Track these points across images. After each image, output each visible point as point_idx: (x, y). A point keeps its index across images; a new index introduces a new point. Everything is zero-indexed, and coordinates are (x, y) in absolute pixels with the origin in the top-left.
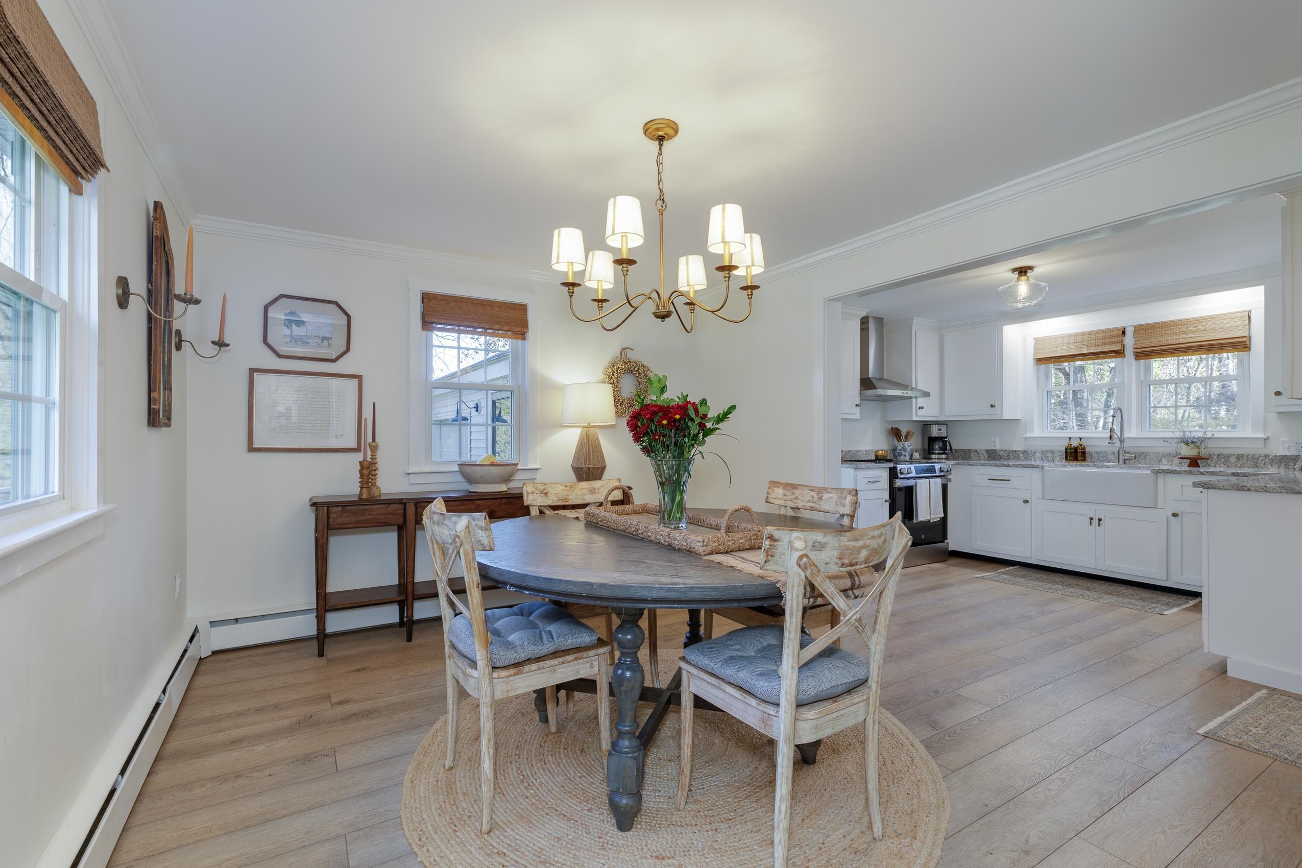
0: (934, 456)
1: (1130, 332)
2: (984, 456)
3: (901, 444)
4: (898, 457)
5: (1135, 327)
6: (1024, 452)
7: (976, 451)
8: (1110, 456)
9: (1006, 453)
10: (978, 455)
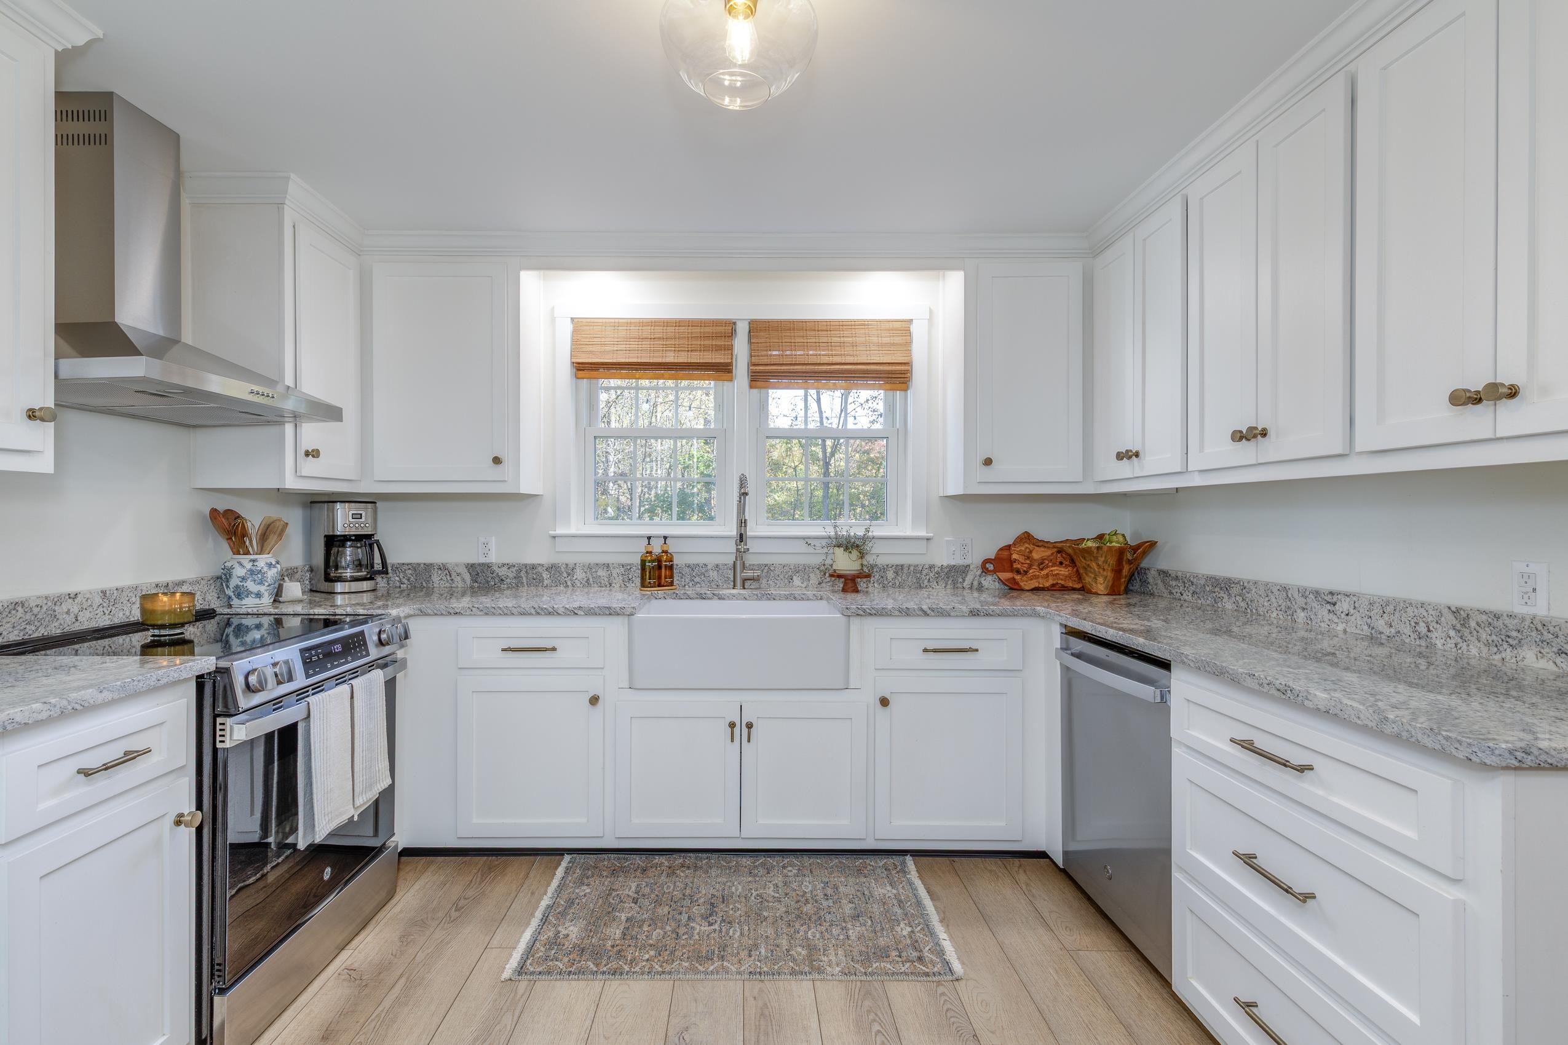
0: (339, 587)
1: (742, 330)
2: (463, 580)
3: (245, 559)
4: (235, 602)
5: (752, 323)
6: (553, 568)
7: (443, 568)
8: (711, 573)
9: (514, 570)
10: (448, 577)
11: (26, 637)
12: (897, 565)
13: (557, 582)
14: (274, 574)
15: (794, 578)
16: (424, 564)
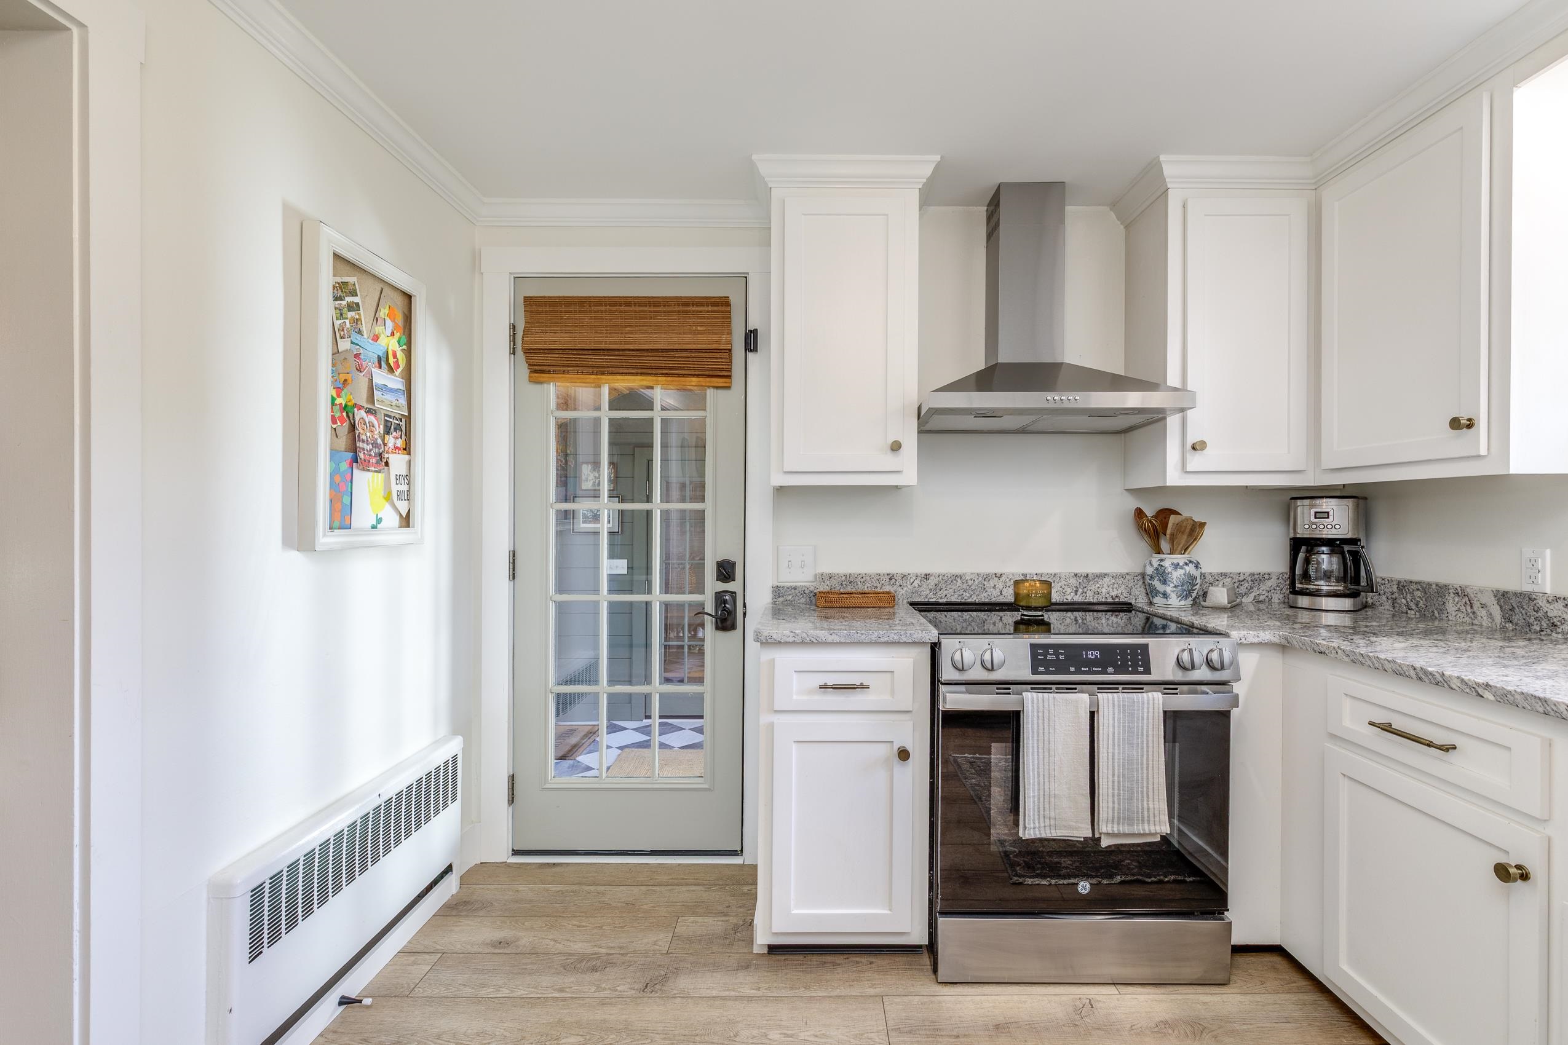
2: (1491, 615)
7: (1461, 593)
10: (1469, 608)
11: (963, 601)
14: (1180, 575)
16: (1437, 585)
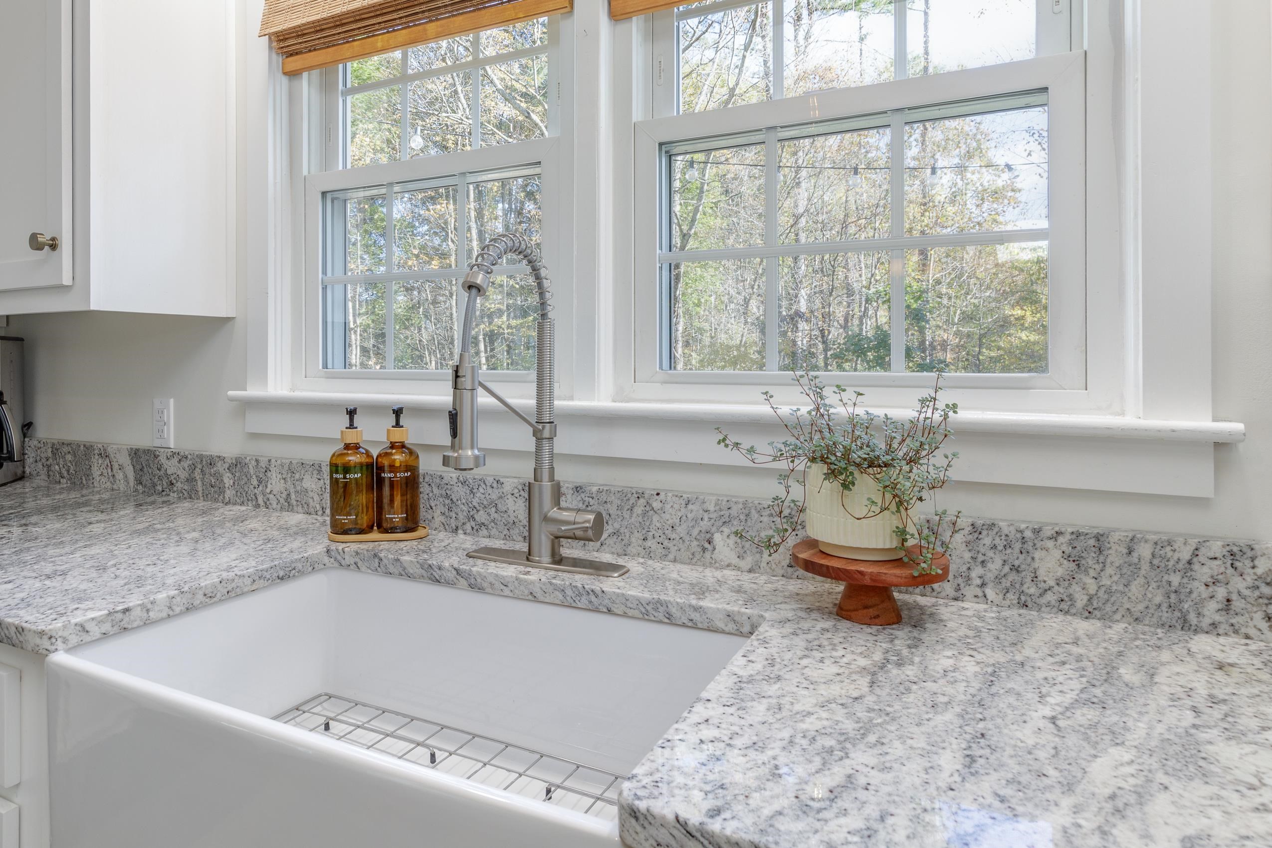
2: (126, 478)
6: (237, 466)
7: (105, 453)
8: (510, 501)
9: (186, 464)
10: (109, 470)
12: (1078, 535)
13: (244, 497)
15: (717, 538)
16: (84, 445)
